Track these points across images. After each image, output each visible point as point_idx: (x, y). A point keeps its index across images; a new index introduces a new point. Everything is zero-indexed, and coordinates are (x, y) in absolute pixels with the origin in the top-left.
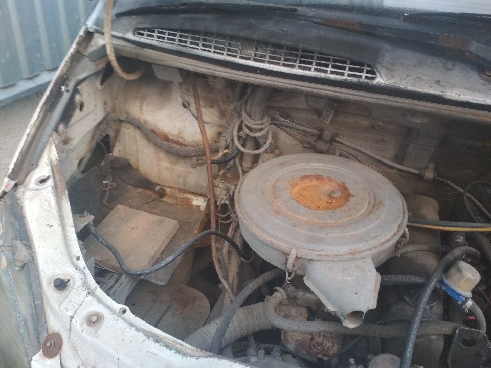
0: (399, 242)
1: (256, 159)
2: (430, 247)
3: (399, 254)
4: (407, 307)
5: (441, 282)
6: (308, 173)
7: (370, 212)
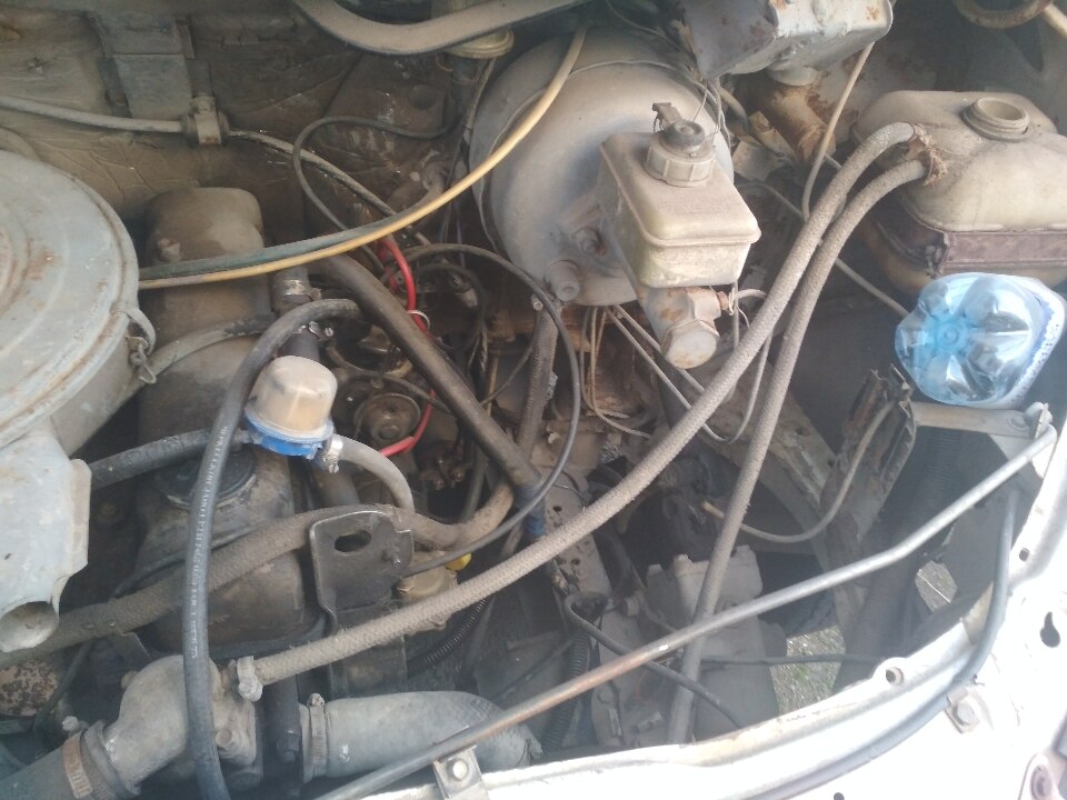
2: (228, 331)
7: (15, 295)
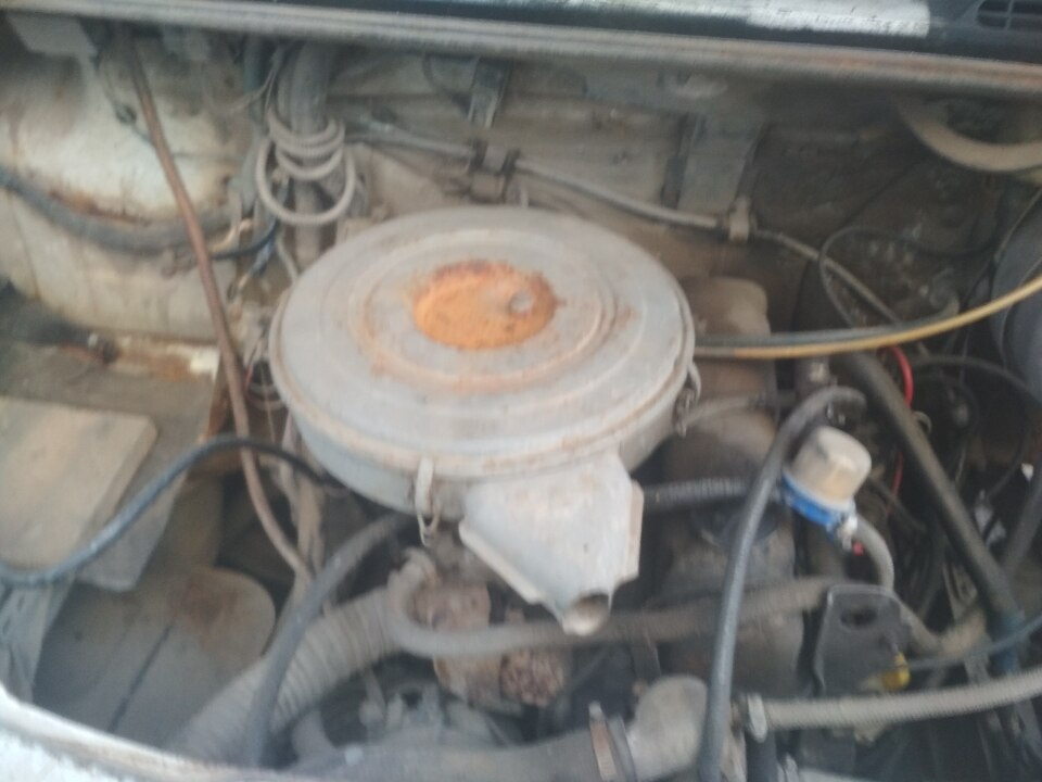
0: (679, 401)
1: (327, 237)
2: (752, 400)
3: (683, 428)
4: (710, 557)
5: (783, 485)
6: (452, 260)
7: (605, 339)
